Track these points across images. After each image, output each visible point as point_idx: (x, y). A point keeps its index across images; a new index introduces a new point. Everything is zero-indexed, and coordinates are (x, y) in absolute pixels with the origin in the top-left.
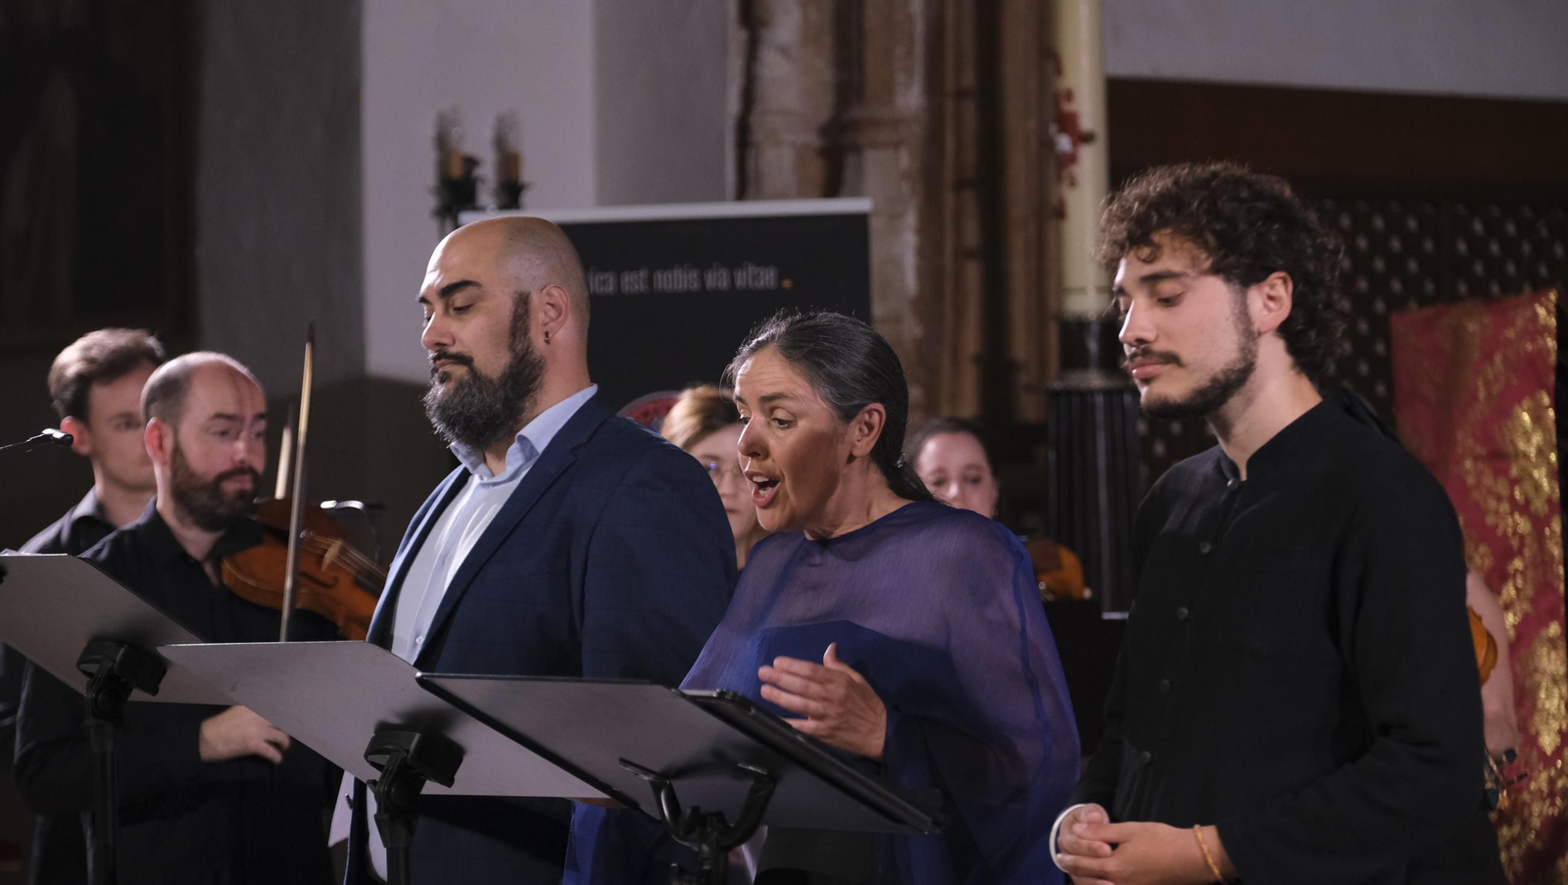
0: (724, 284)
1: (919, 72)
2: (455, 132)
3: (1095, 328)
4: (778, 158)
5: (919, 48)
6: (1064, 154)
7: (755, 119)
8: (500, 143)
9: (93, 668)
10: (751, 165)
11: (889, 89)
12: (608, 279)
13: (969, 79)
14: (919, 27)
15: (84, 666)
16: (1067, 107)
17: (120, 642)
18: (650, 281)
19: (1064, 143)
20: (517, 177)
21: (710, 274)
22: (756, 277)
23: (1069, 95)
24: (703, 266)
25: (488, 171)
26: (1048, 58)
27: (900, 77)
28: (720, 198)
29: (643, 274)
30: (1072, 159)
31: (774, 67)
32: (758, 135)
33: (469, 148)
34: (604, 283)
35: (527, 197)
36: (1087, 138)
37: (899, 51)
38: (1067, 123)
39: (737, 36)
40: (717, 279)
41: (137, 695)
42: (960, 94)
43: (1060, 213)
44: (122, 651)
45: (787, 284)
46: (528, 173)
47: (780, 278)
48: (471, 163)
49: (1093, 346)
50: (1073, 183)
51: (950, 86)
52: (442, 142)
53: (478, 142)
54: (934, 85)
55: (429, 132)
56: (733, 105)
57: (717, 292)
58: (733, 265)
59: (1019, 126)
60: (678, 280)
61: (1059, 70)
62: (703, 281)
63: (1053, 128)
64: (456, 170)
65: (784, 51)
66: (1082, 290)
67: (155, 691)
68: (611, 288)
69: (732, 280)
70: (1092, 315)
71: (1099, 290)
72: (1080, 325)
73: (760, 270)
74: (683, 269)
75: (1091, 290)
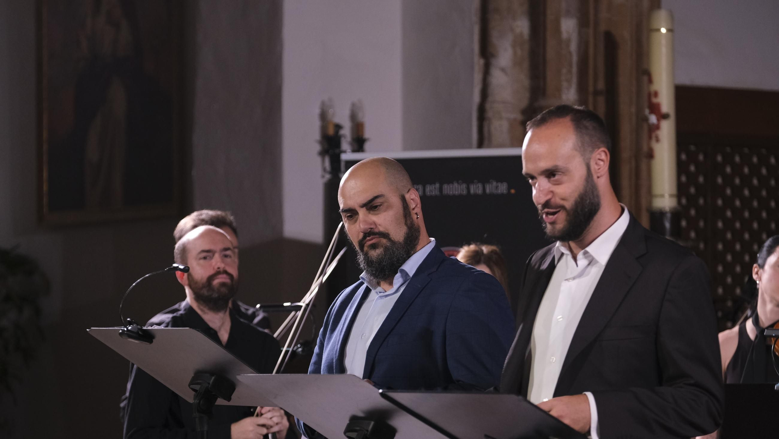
0: (480, 192)
1: (574, 80)
2: (331, 111)
3: (669, 215)
4: (499, 127)
5: (575, 69)
6: (653, 124)
7: (488, 106)
8: (353, 117)
9: (197, 387)
10: (486, 129)
11: (559, 90)
12: (419, 188)
13: (601, 85)
14: (575, 59)
15: (193, 386)
16: (655, 100)
17: (211, 373)
18: (441, 189)
19: (653, 119)
20: (362, 135)
21: (472, 186)
22: (497, 187)
23: (656, 94)
24: (468, 182)
25: (347, 132)
26: (644, 74)
27: (565, 84)
28: (470, 147)
29: (437, 185)
30: (657, 127)
31: (498, 78)
32: (489, 114)
33: (337, 120)
35: (367, 146)
36: (665, 116)
37: (564, 71)
38: (655, 108)
39: (479, 62)
40: (476, 189)
41: (220, 402)
42: (596, 93)
43: (650, 155)
44: (213, 378)
45: (513, 191)
46: (367, 134)
47: (509, 188)
48: (338, 127)
49: (667, 225)
50: (658, 140)
51: (591, 89)
52: (323, 116)
53: (342, 117)
54: (582, 89)
55: (317, 111)
56: (477, 98)
57: (476, 196)
58: (484, 181)
59: (626, 109)
60: (456, 189)
61: (650, 81)
62: (468, 189)
63: (647, 111)
64: (331, 131)
65: (503, 70)
66: (662, 196)
67: (229, 399)
69: (484, 189)
70: (667, 209)
71: (671, 196)
72: (661, 214)
73: (499, 184)
74: (458, 183)
75: (667, 196)
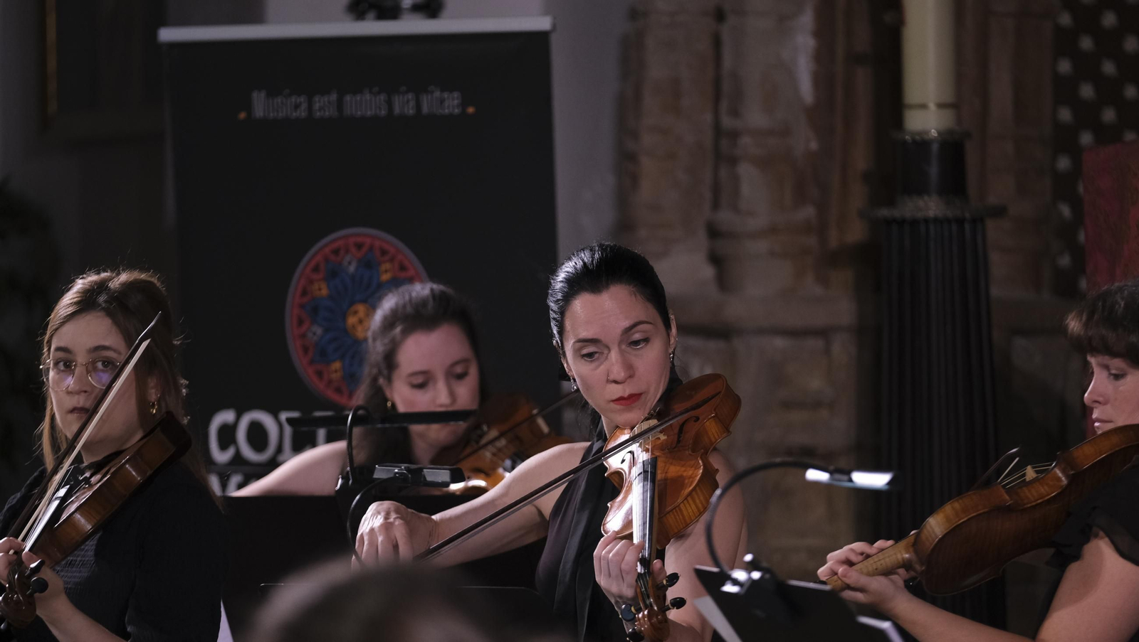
0: (411, 110)
3: (935, 147)
12: (301, 103)
18: (341, 105)
21: (397, 97)
22: (442, 101)
24: (390, 89)
29: (334, 97)
34: (297, 107)
40: (404, 104)
45: (471, 110)
47: (464, 105)
49: (934, 171)
57: (404, 118)
58: (419, 89)
60: (366, 104)
62: (390, 104)
66: (923, 106)
68: (302, 113)
69: (418, 106)
70: (934, 133)
71: (941, 106)
72: (922, 144)
73: (446, 95)
74: (370, 92)
75: (932, 106)
